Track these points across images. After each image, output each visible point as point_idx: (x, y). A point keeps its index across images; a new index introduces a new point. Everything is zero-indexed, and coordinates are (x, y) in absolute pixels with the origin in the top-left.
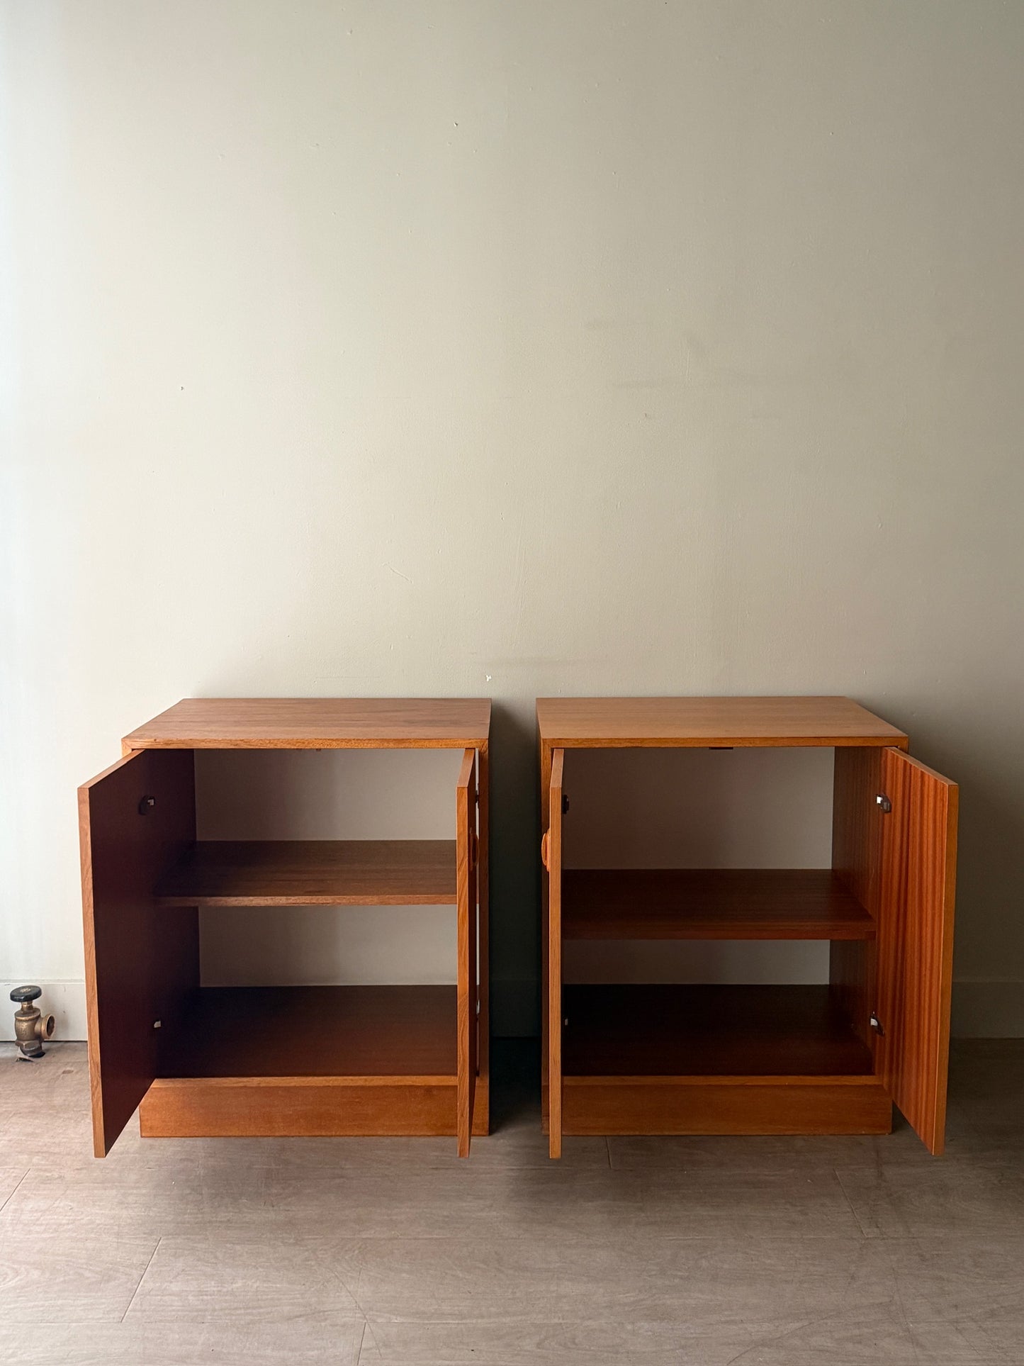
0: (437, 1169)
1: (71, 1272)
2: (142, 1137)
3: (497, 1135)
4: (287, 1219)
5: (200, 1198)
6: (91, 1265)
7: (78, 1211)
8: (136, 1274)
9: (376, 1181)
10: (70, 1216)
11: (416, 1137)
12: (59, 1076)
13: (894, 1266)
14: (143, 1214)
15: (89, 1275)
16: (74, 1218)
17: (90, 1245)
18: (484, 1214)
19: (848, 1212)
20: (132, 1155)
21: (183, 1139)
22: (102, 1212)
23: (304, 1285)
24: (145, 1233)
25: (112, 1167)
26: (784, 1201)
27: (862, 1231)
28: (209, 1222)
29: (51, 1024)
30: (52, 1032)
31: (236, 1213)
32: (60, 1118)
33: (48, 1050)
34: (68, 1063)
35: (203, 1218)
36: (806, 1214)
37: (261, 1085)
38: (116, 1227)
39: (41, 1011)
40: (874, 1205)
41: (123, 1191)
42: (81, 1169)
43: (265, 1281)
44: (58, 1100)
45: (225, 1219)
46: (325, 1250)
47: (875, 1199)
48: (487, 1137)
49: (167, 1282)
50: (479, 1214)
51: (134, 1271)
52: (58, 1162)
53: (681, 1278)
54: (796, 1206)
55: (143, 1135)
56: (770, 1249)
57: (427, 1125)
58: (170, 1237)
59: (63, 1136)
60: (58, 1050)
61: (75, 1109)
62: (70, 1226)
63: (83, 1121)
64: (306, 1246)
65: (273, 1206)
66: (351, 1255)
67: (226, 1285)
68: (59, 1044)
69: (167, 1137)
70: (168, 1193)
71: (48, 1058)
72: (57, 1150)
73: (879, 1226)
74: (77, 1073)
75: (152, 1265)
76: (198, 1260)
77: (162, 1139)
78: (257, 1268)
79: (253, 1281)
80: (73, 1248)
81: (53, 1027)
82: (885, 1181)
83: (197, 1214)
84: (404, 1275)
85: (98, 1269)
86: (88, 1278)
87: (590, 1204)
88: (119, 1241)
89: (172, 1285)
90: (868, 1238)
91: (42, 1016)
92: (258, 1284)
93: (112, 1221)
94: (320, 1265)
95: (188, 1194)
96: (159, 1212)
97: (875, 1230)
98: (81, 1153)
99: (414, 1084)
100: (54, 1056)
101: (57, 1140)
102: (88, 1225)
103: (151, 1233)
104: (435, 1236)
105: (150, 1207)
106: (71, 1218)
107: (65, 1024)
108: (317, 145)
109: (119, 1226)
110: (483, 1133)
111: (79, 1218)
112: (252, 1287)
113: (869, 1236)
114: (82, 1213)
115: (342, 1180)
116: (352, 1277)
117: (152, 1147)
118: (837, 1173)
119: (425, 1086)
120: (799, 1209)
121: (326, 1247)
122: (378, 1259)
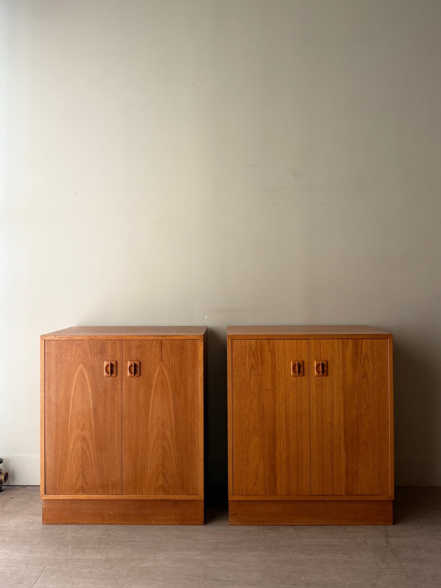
0: (178, 538)
1: (3, 580)
2: (43, 524)
3: (208, 525)
4: (106, 558)
5: (67, 549)
6: (13, 577)
7: (10, 554)
8: (33, 581)
9: (150, 543)
10: (6, 556)
11: (170, 525)
12: (9, 499)
13: (394, 580)
14: (40, 556)
15: (11, 581)
16: (7, 557)
17: (14, 568)
18: (199, 557)
19: (373, 557)
20: (37, 532)
21: (62, 525)
22: (21, 555)
23: (112, 586)
24: (39, 564)
25: (28, 536)
26: (342, 552)
27: (379, 565)
28: (70, 559)
29: (7, 477)
30: (6, 480)
31: (83, 556)
32: (7, 516)
33: (5, 489)
34: (13, 494)
35: (67, 557)
36: (352, 558)
37: (98, 499)
38: (26, 561)
39: (2, 470)
40: (385, 555)
41: (32, 546)
42: (13, 537)
43: (93, 584)
44: (6, 509)
45: (78, 558)
46: (123, 571)
47: (385, 552)
48: (203, 526)
49: (47, 584)
50: (197, 557)
51: (33, 580)
52: (3, 534)
53: (292, 584)
54: (348, 555)
55: (44, 523)
56: (335, 573)
57: (175, 519)
58: (51, 565)
59: (7, 524)
60: (9, 489)
61: (14, 513)
62: (5, 560)
63: (17, 518)
64: (115, 570)
65: (101, 553)
66: (135, 573)
67: (75, 585)
68: (10, 487)
69: (55, 524)
70: (52, 547)
71: (5, 493)
72: (3, 529)
73: (387, 563)
74: (17, 498)
75: (41, 577)
76: (63, 575)
77: (52, 525)
78: (90, 579)
79: (88, 584)
80: (5, 570)
81: (8, 478)
82: (390, 545)
83: (65, 556)
84: (160, 582)
85: (16, 579)
86: (11, 582)
87: (250, 553)
88: (27, 567)
89: (50, 585)
90: (381, 568)
91: (3, 472)
92: (90, 585)
93: (25, 559)
94: (120, 577)
95: (62, 548)
96: (47, 555)
97: (385, 565)
98: (14, 531)
99: (169, 499)
100: (7, 492)
101: (4, 525)
102: (13, 560)
103: (43, 564)
104: (175, 566)
105: (43, 553)
106: (6, 557)
107: (13, 477)
108: (135, 93)
109: (28, 560)
110: (202, 524)
111: (9, 557)
112: (87, 586)
113: (382, 568)
114: (11, 555)
115: (134, 543)
116: (134, 583)
117: (47, 528)
118: (367, 541)
119: (174, 500)
120: (349, 556)
121: (124, 570)
122: (148, 575)
